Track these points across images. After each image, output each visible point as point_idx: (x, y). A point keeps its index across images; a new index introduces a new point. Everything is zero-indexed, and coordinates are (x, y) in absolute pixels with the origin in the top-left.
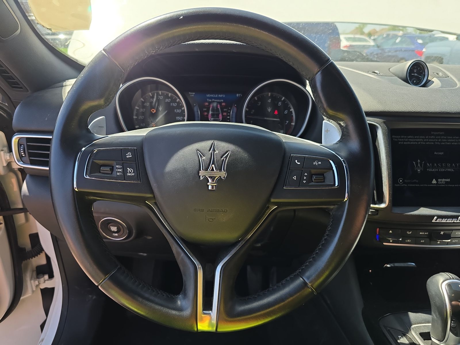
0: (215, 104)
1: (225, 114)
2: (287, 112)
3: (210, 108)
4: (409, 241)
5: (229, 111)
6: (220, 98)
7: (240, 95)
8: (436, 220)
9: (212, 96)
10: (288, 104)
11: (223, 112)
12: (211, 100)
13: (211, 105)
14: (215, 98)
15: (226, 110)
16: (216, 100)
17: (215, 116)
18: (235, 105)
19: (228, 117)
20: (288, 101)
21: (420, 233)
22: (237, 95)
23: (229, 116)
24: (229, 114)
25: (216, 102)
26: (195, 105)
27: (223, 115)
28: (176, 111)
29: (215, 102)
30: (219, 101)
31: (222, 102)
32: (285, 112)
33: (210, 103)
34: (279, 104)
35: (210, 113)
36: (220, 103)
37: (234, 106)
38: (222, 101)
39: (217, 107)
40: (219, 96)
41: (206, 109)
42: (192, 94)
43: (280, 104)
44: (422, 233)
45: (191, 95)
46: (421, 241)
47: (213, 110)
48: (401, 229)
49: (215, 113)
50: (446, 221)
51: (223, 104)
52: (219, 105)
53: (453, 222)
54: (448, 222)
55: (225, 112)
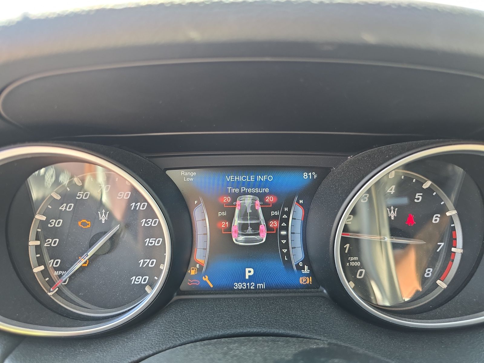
0: (248, 200)
1: (274, 224)
2: (438, 219)
3: (234, 209)
5: (285, 216)
6: (260, 185)
7: (313, 176)
9: (241, 178)
10: (438, 199)
11: (268, 218)
12: (237, 190)
13: (238, 202)
14: (249, 185)
15: (276, 213)
16: (250, 190)
17: (250, 230)
18: (301, 202)
19: (283, 233)
20: (439, 191)
22: (305, 175)
23: (286, 228)
24: (284, 224)
25: (251, 194)
26: (196, 202)
27: (268, 229)
28: (146, 222)
29: (248, 194)
30: (257, 190)
31: (265, 194)
32: (434, 218)
33: (235, 196)
34: (417, 197)
35: (237, 221)
36: (262, 197)
37: (298, 202)
38: (267, 190)
39: (253, 207)
40: (259, 178)
41: (224, 214)
42: (189, 176)
43: (421, 197)
45: (187, 177)
47: (244, 216)
49: (249, 222)
51: (270, 199)
52: (258, 202)
55: (275, 218)
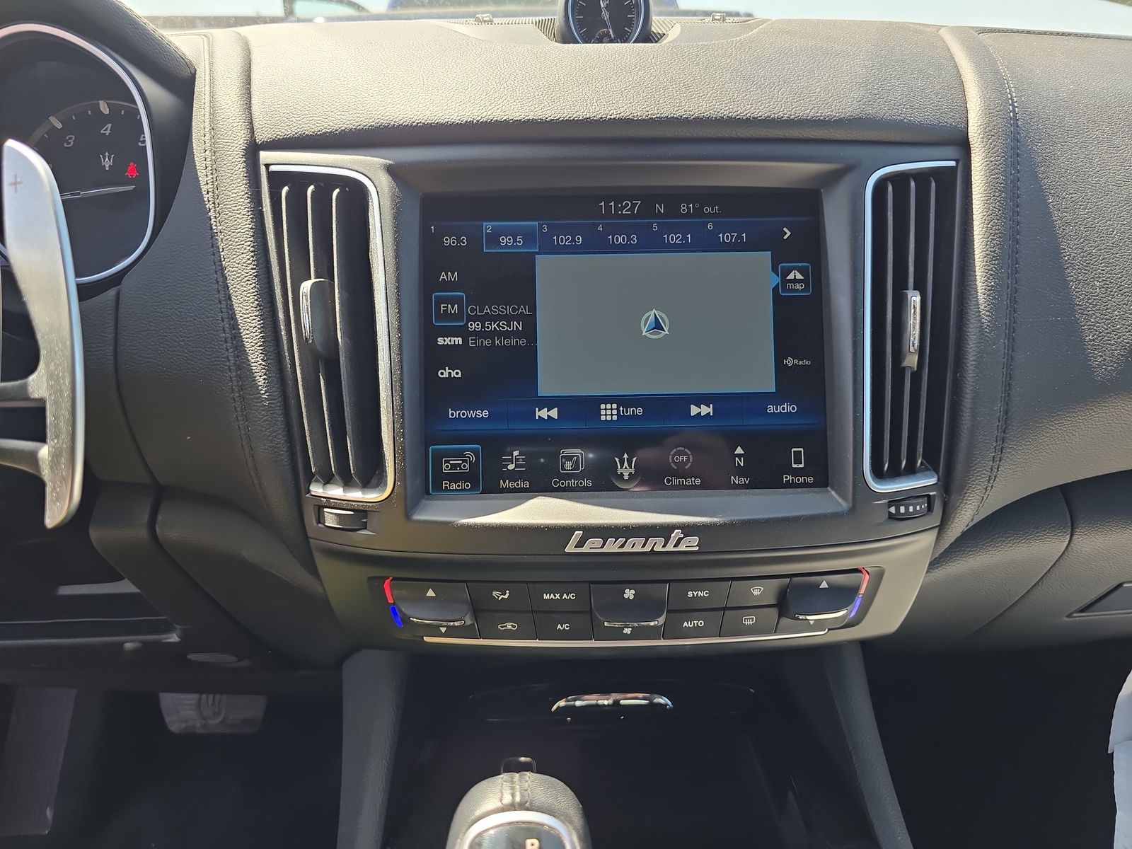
4: (509, 626)
8: (581, 544)
21: (546, 597)
44: (552, 596)
46: (559, 627)
48: (466, 582)
50: (622, 546)
53: (648, 549)
54: (627, 549)
